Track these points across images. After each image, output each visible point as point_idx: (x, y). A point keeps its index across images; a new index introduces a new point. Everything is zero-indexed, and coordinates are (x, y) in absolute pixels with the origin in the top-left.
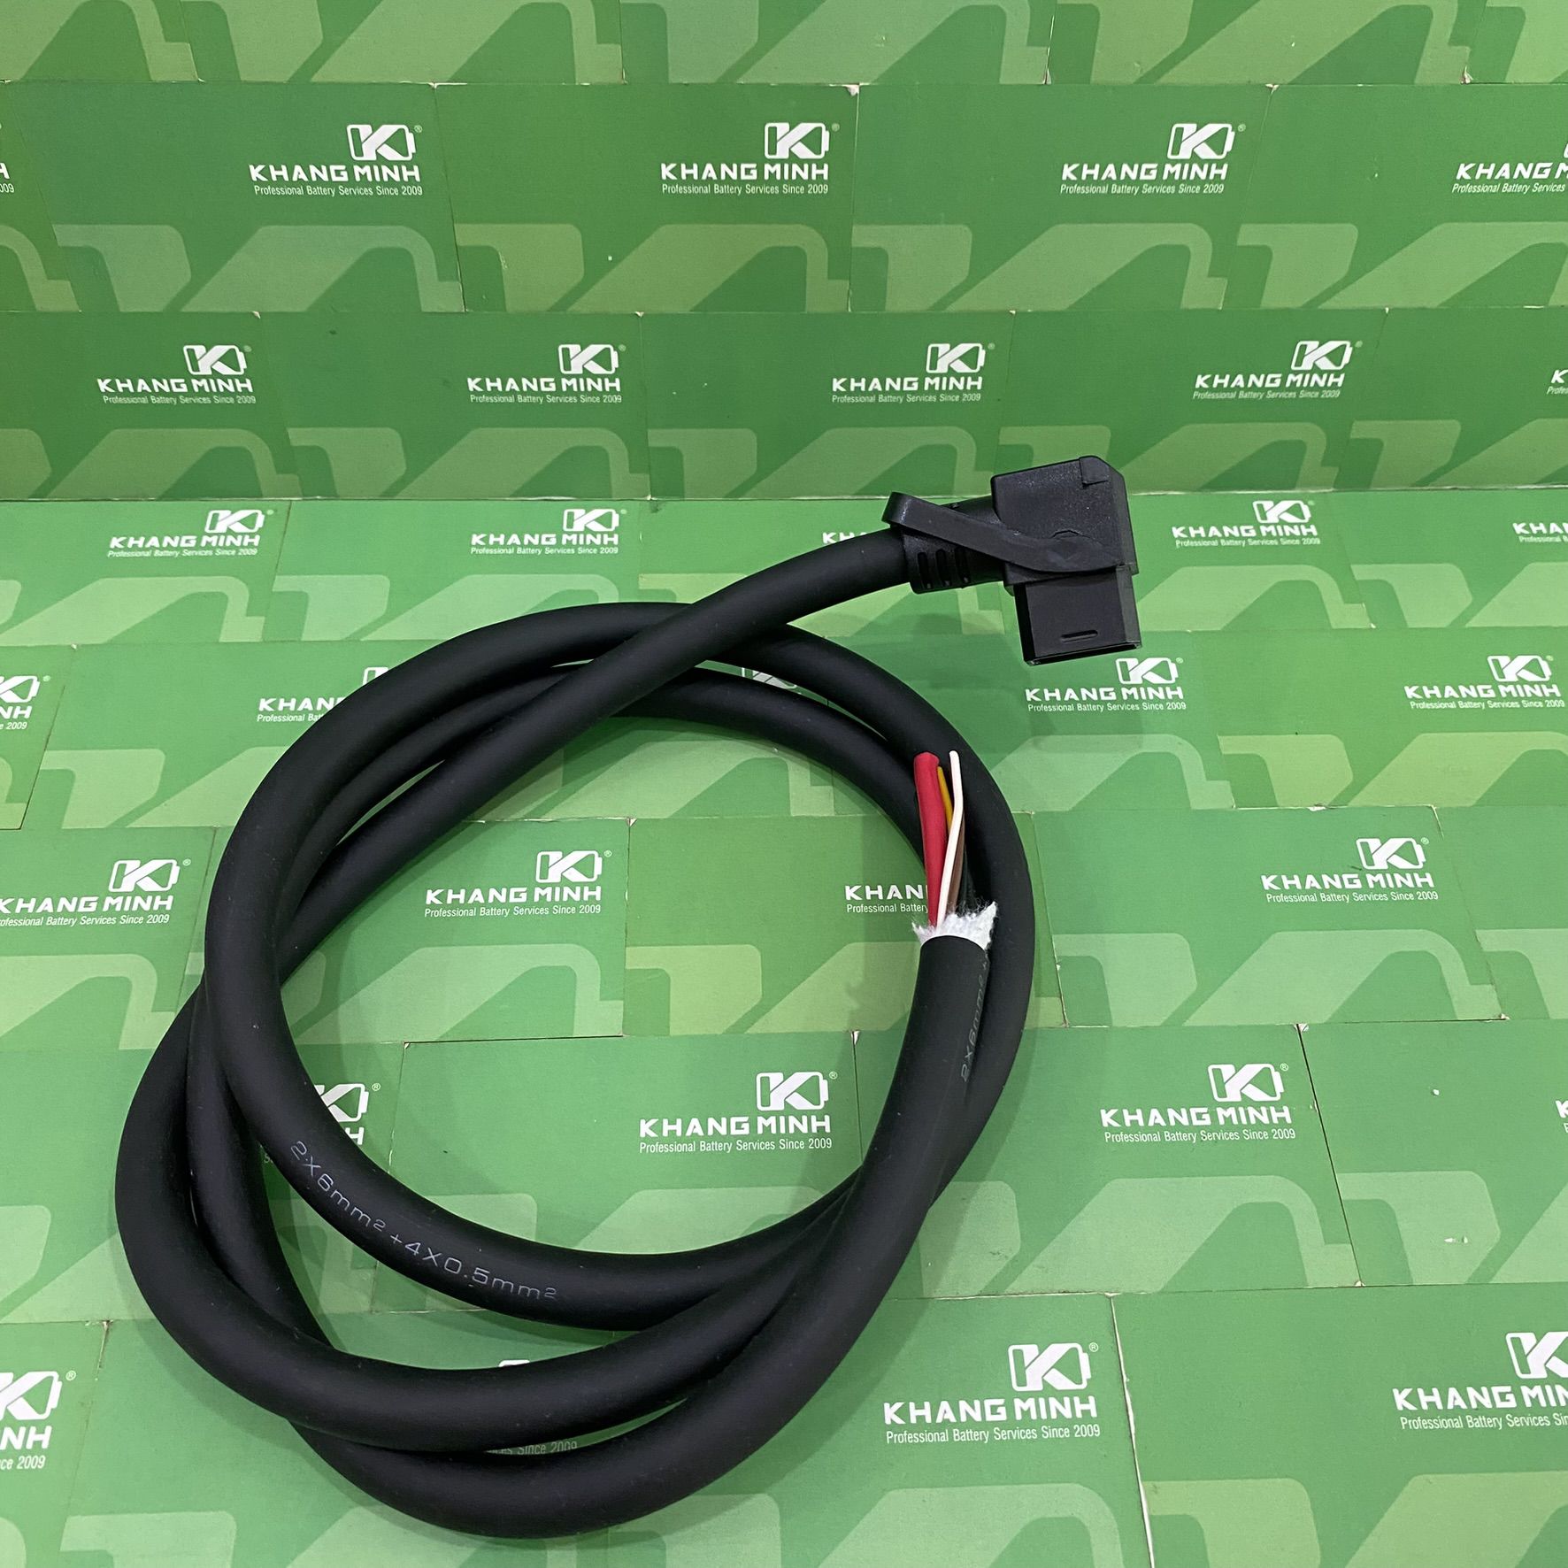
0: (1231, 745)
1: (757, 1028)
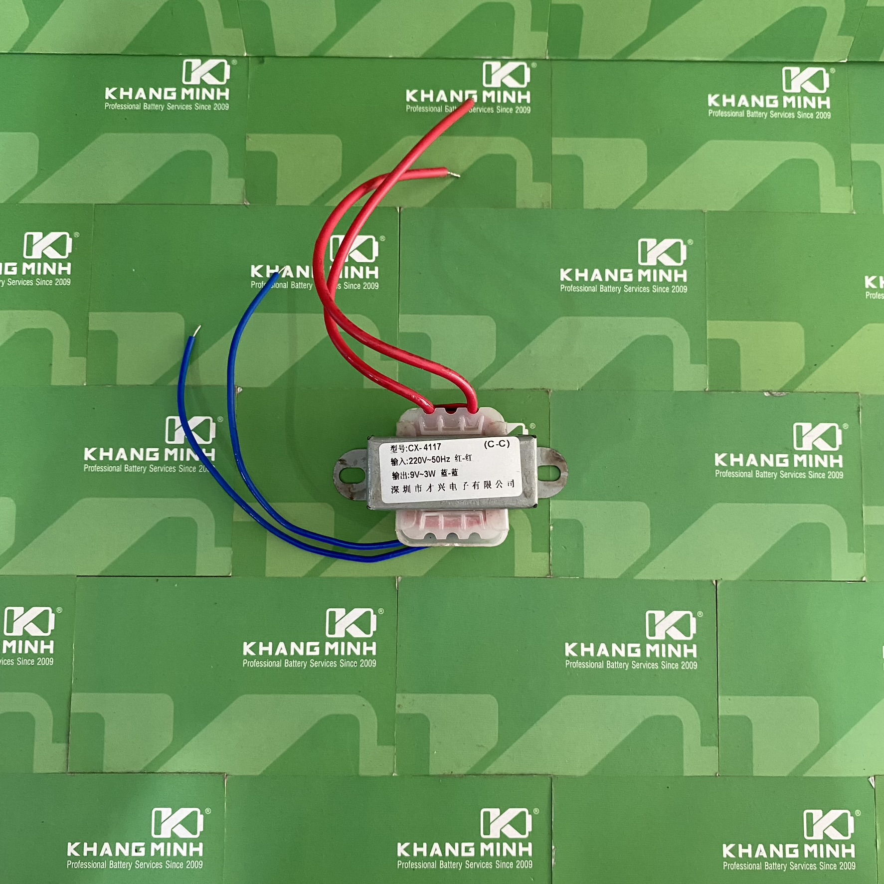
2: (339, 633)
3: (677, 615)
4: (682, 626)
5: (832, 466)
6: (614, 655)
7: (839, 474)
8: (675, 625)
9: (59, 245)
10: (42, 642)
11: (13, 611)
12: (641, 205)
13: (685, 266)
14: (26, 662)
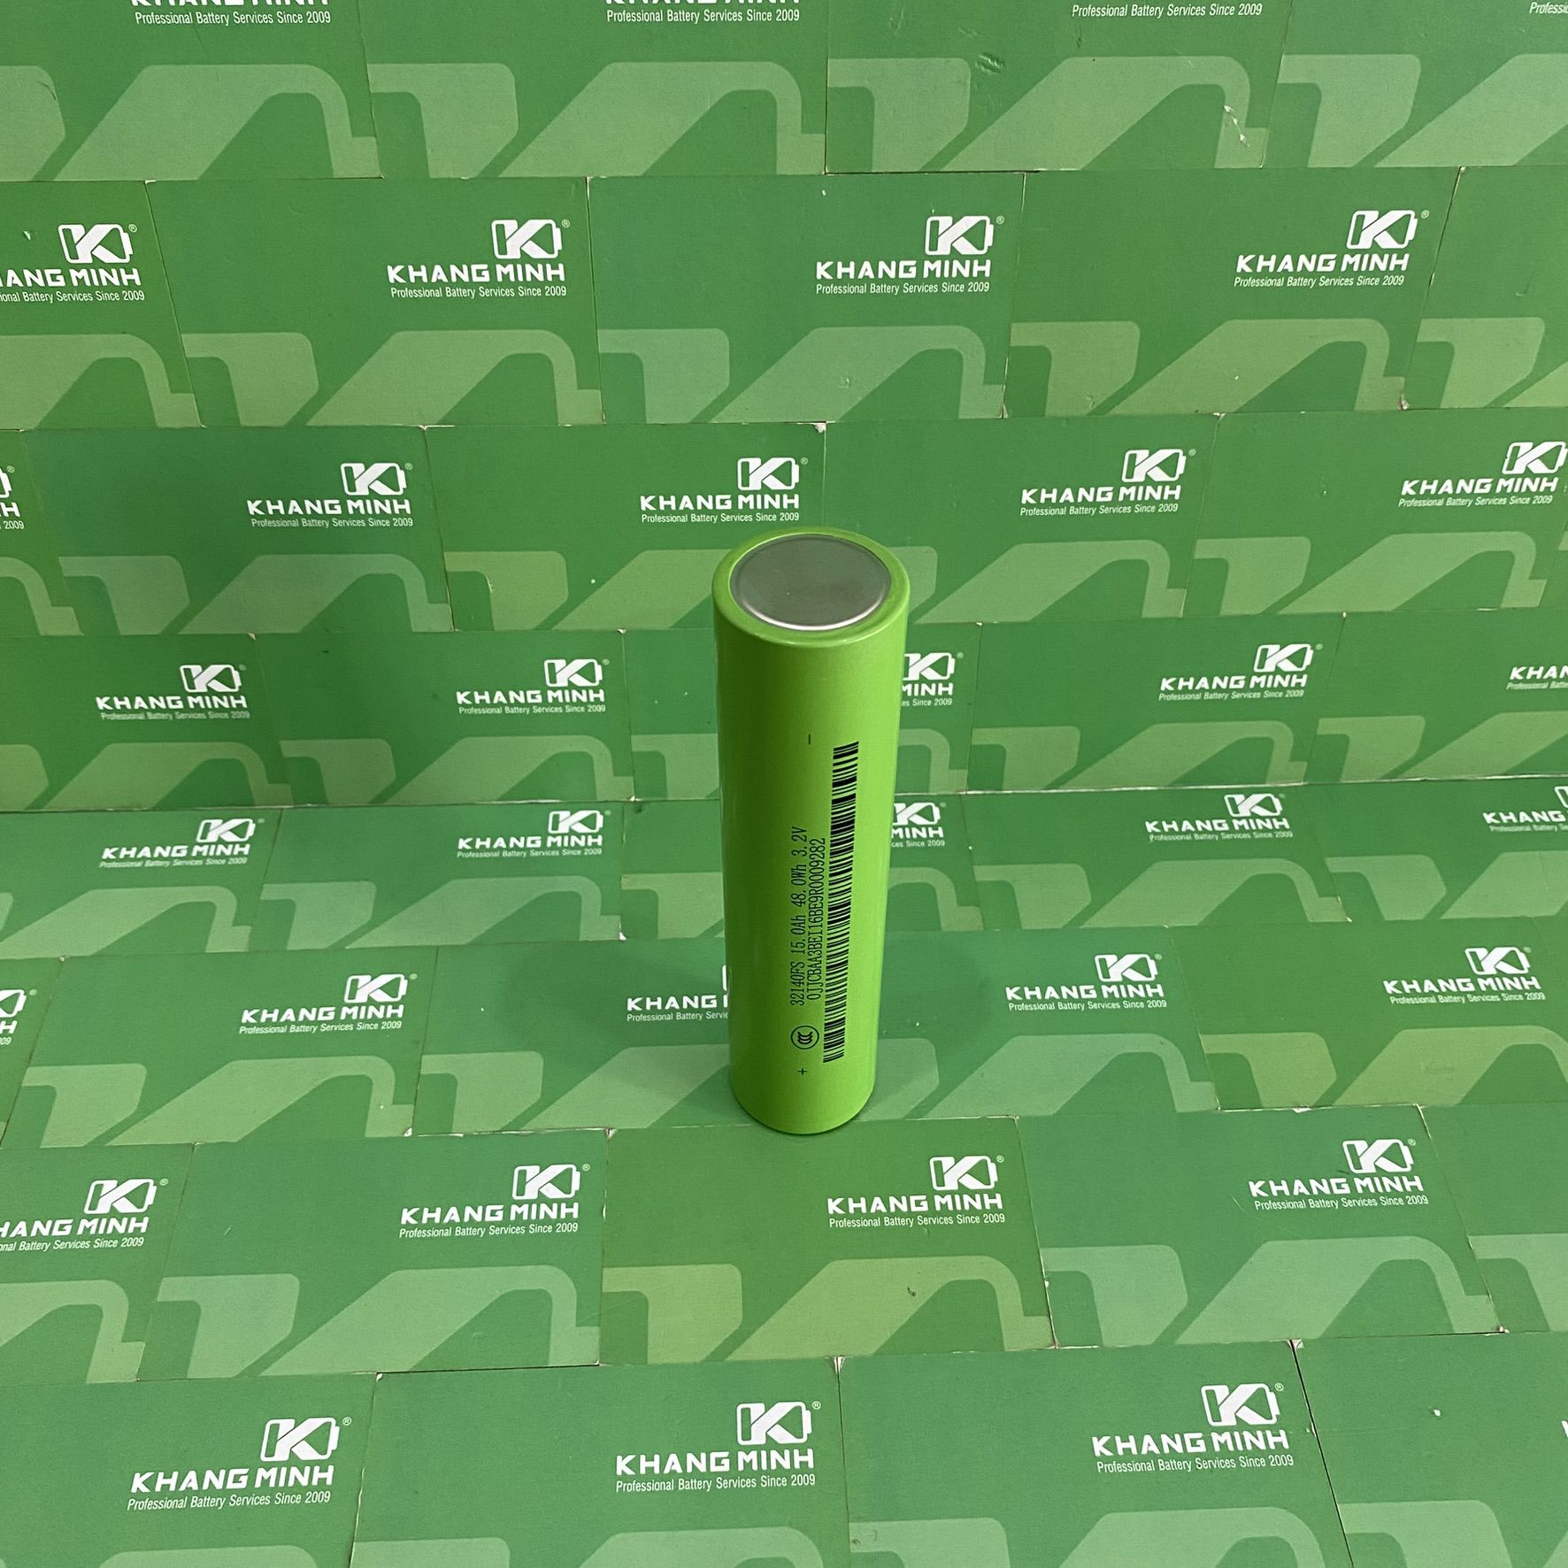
0: (1212, 1044)
1: (738, 1355)
2: (758, 1438)
3: (1247, 1391)
4: (1257, 1403)
5: (1409, 1189)
6: (1166, 1450)
7: (1422, 1198)
8: (1247, 1404)
9: (391, 988)
10: (317, 1469)
11: (278, 1425)
12: (1095, 922)
13: (1158, 980)
14: (289, 1499)
